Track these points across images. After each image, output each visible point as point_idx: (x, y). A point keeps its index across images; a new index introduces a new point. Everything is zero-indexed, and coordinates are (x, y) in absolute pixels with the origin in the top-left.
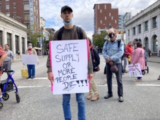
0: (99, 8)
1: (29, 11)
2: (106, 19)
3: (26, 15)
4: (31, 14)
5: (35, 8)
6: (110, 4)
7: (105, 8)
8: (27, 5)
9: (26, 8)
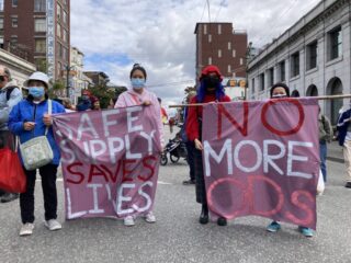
0: (205, 33)
1: (44, 33)
2: (220, 55)
3: (39, 43)
4: (50, 39)
5: (59, 27)
6: (231, 24)
7: (220, 32)
8: (42, 21)
9: (39, 26)
